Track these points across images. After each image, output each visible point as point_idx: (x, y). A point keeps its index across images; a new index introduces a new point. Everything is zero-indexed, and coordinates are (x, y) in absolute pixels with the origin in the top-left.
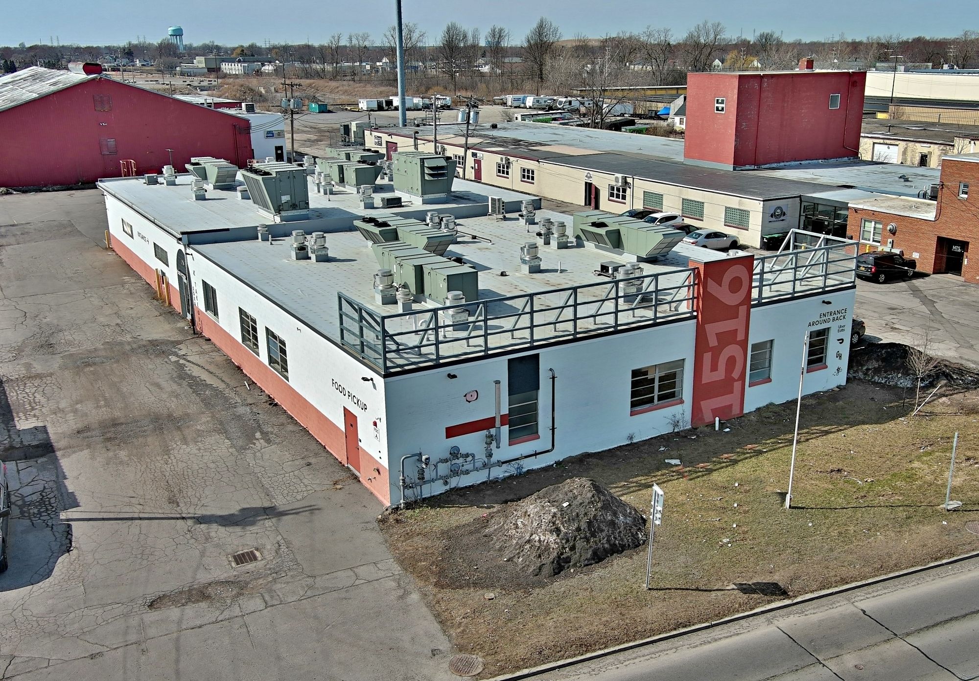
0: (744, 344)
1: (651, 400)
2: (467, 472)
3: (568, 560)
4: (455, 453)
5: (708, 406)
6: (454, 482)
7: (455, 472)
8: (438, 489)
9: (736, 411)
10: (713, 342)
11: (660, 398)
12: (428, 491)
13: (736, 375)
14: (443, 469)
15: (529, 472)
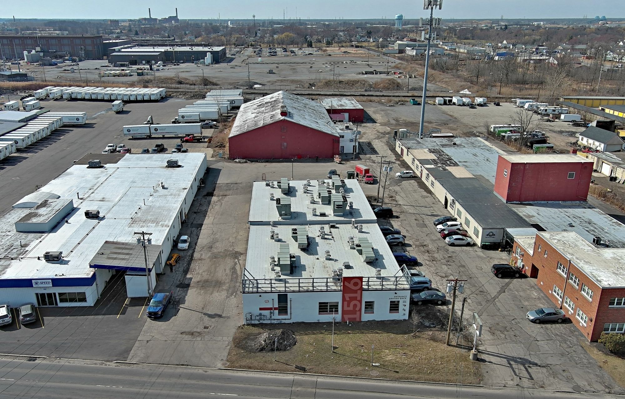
0: (360, 301)
1: (327, 311)
2: (264, 320)
3: (265, 349)
4: (260, 314)
5: (346, 317)
6: (261, 322)
7: (261, 319)
8: (257, 322)
9: (358, 320)
10: (348, 299)
11: (330, 311)
12: (253, 322)
13: (357, 309)
14: (258, 318)
15: (284, 323)
